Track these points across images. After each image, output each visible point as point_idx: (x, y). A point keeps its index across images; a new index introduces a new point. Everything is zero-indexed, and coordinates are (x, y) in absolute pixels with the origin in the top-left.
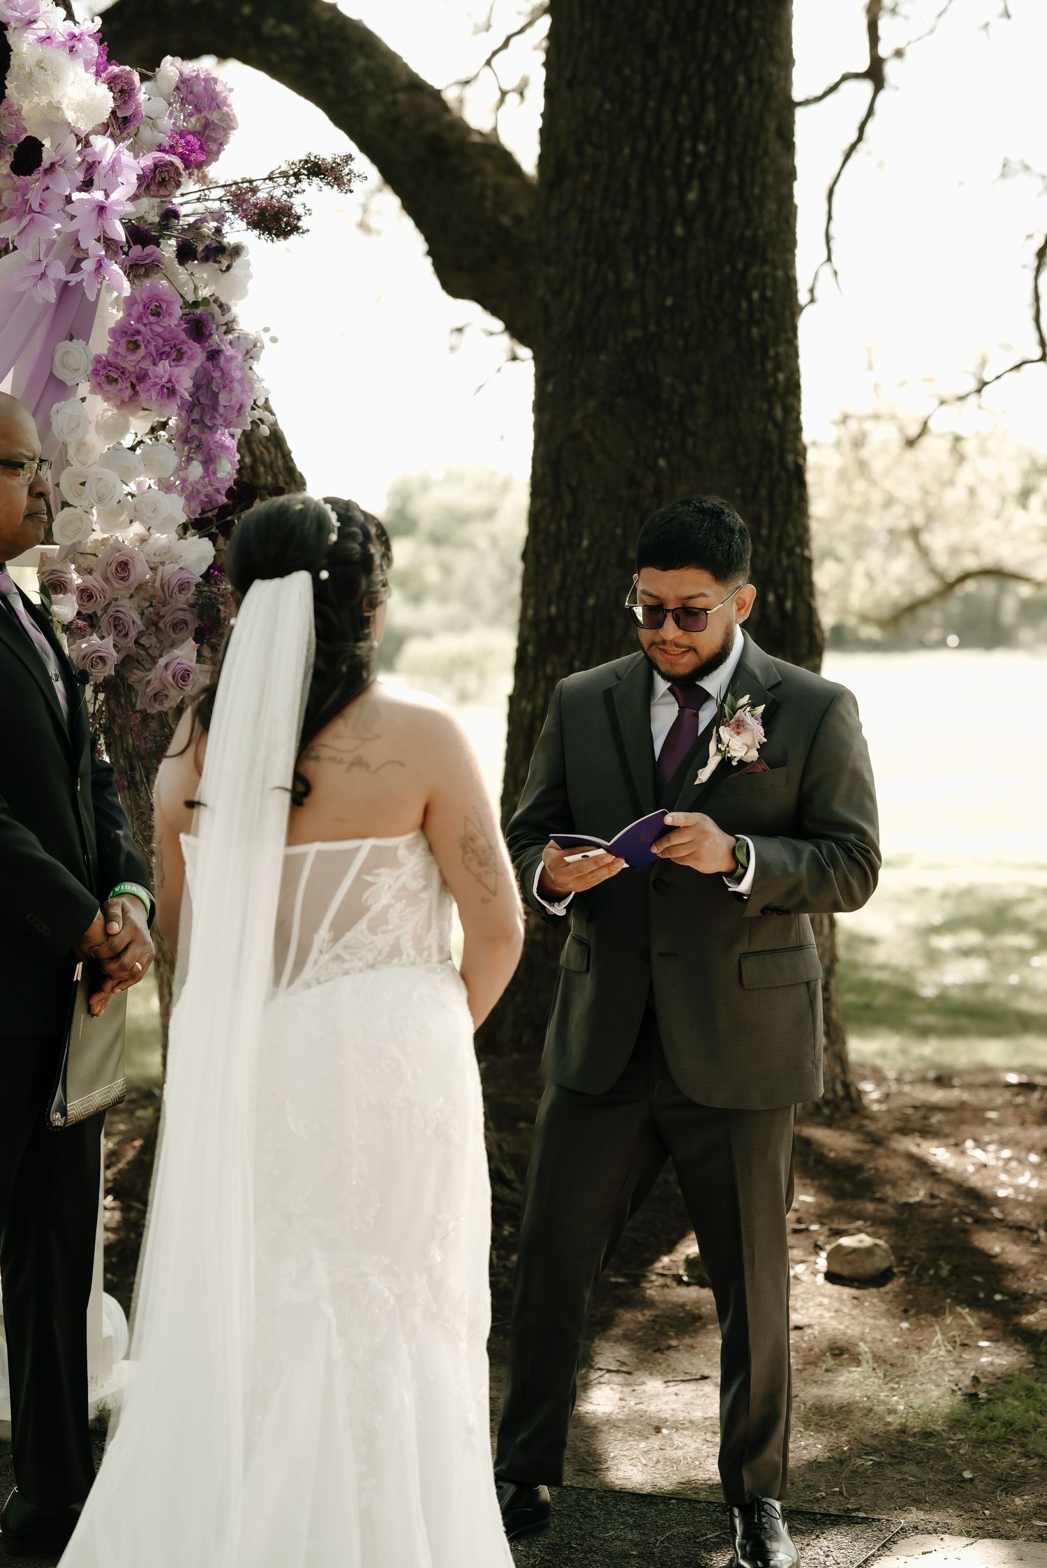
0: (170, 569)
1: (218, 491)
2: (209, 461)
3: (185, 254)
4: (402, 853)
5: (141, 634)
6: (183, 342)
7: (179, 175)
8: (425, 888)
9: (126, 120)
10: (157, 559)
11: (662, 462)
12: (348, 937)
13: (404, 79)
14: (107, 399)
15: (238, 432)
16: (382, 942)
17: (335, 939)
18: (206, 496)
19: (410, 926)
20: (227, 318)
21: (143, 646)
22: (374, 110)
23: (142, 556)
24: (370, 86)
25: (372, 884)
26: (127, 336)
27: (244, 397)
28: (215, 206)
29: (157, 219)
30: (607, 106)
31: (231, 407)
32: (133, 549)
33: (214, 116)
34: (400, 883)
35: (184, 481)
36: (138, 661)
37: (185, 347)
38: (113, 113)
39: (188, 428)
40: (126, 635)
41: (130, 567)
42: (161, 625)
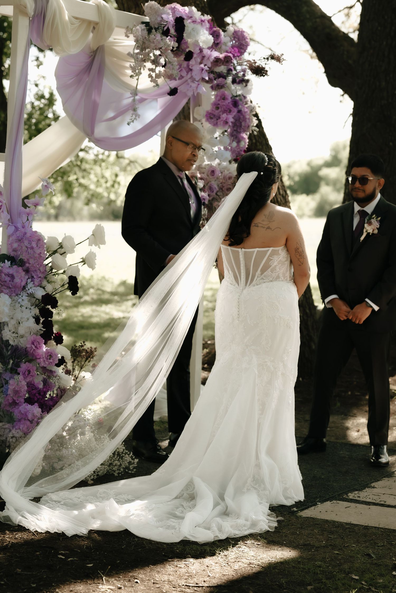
0: (226, 172)
1: (241, 150)
2: (239, 142)
3: (234, 82)
4: (280, 252)
5: (218, 192)
6: (231, 108)
7: (232, 60)
8: (286, 261)
9: (218, 44)
10: (223, 170)
11: (391, 144)
12: (265, 273)
13: (319, 14)
14: (210, 123)
15: (248, 133)
16: (274, 275)
17: (262, 274)
18: (238, 152)
19: (282, 271)
20: (246, 100)
21: (218, 195)
22: (309, 24)
23: (218, 169)
24: (308, 16)
25: (272, 260)
26: (216, 106)
27: (249, 123)
28: (244, 67)
29: (226, 72)
30: (379, 28)
31: (246, 126)
32: (216, 167)
33: (243, 42)
34: (279, 259)
35: (231, 147)
36: (216, 199)
37: (232, 109)
38: (214, 42)
39: (233, 132)
40: (213, 192)
41: (215, 172)
42: (223, 189)
